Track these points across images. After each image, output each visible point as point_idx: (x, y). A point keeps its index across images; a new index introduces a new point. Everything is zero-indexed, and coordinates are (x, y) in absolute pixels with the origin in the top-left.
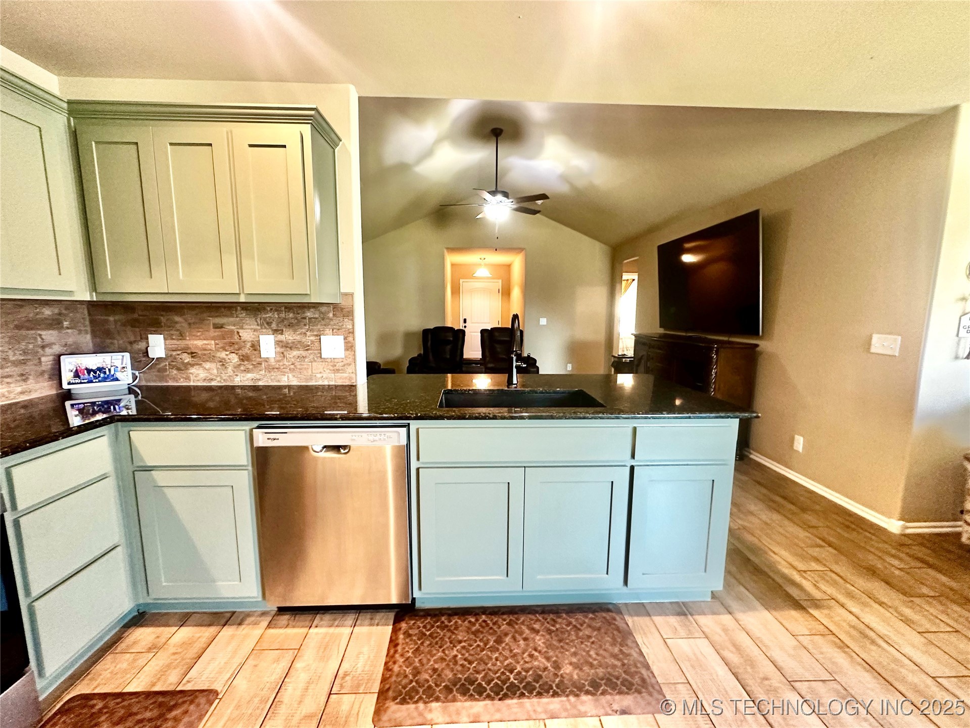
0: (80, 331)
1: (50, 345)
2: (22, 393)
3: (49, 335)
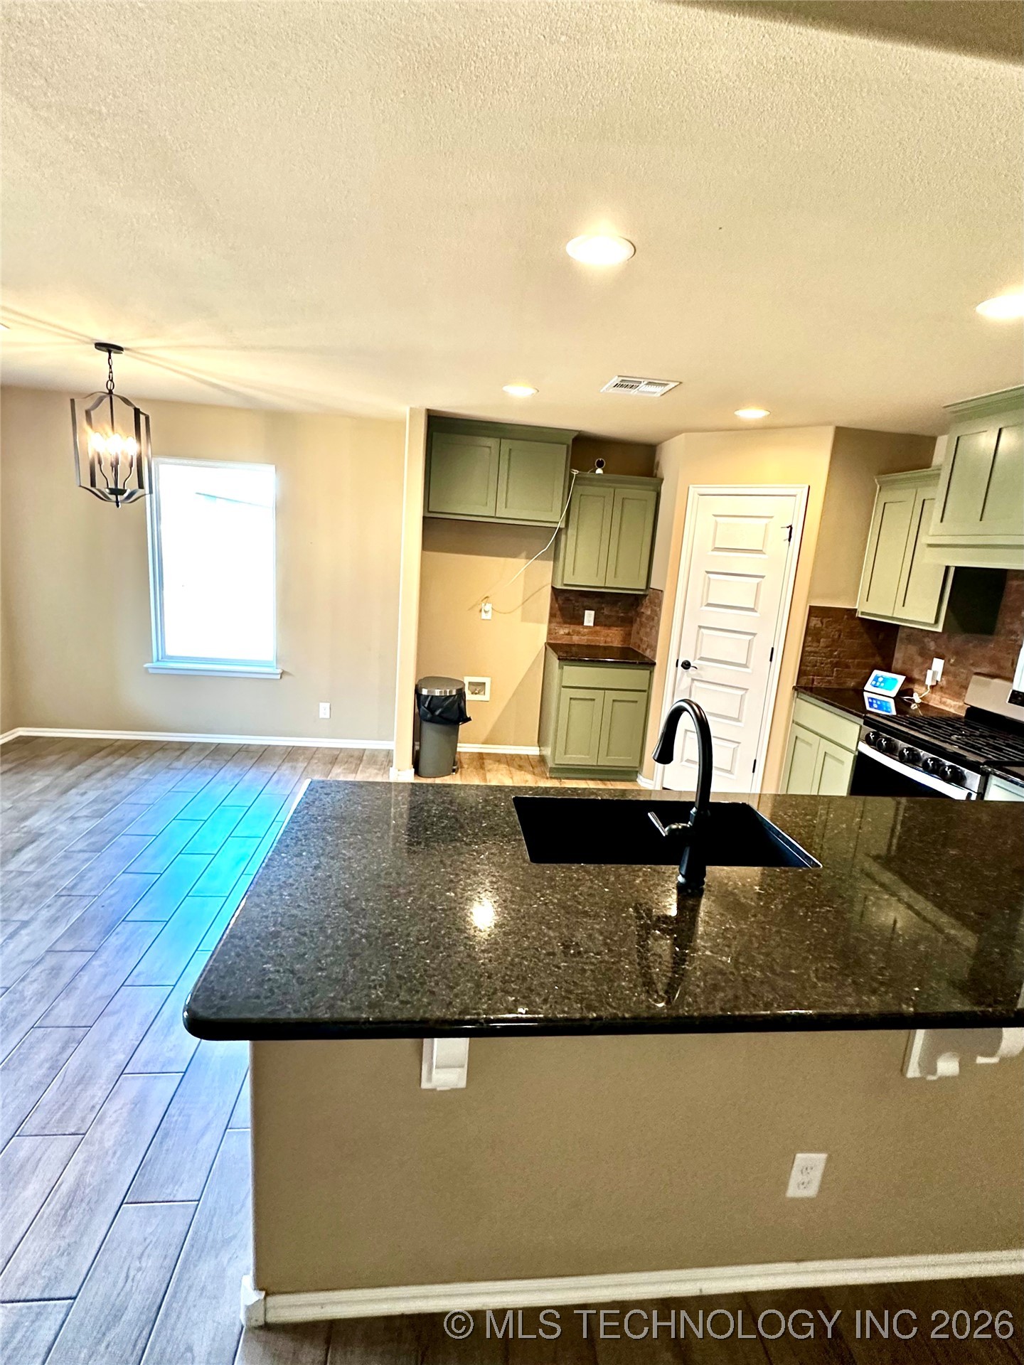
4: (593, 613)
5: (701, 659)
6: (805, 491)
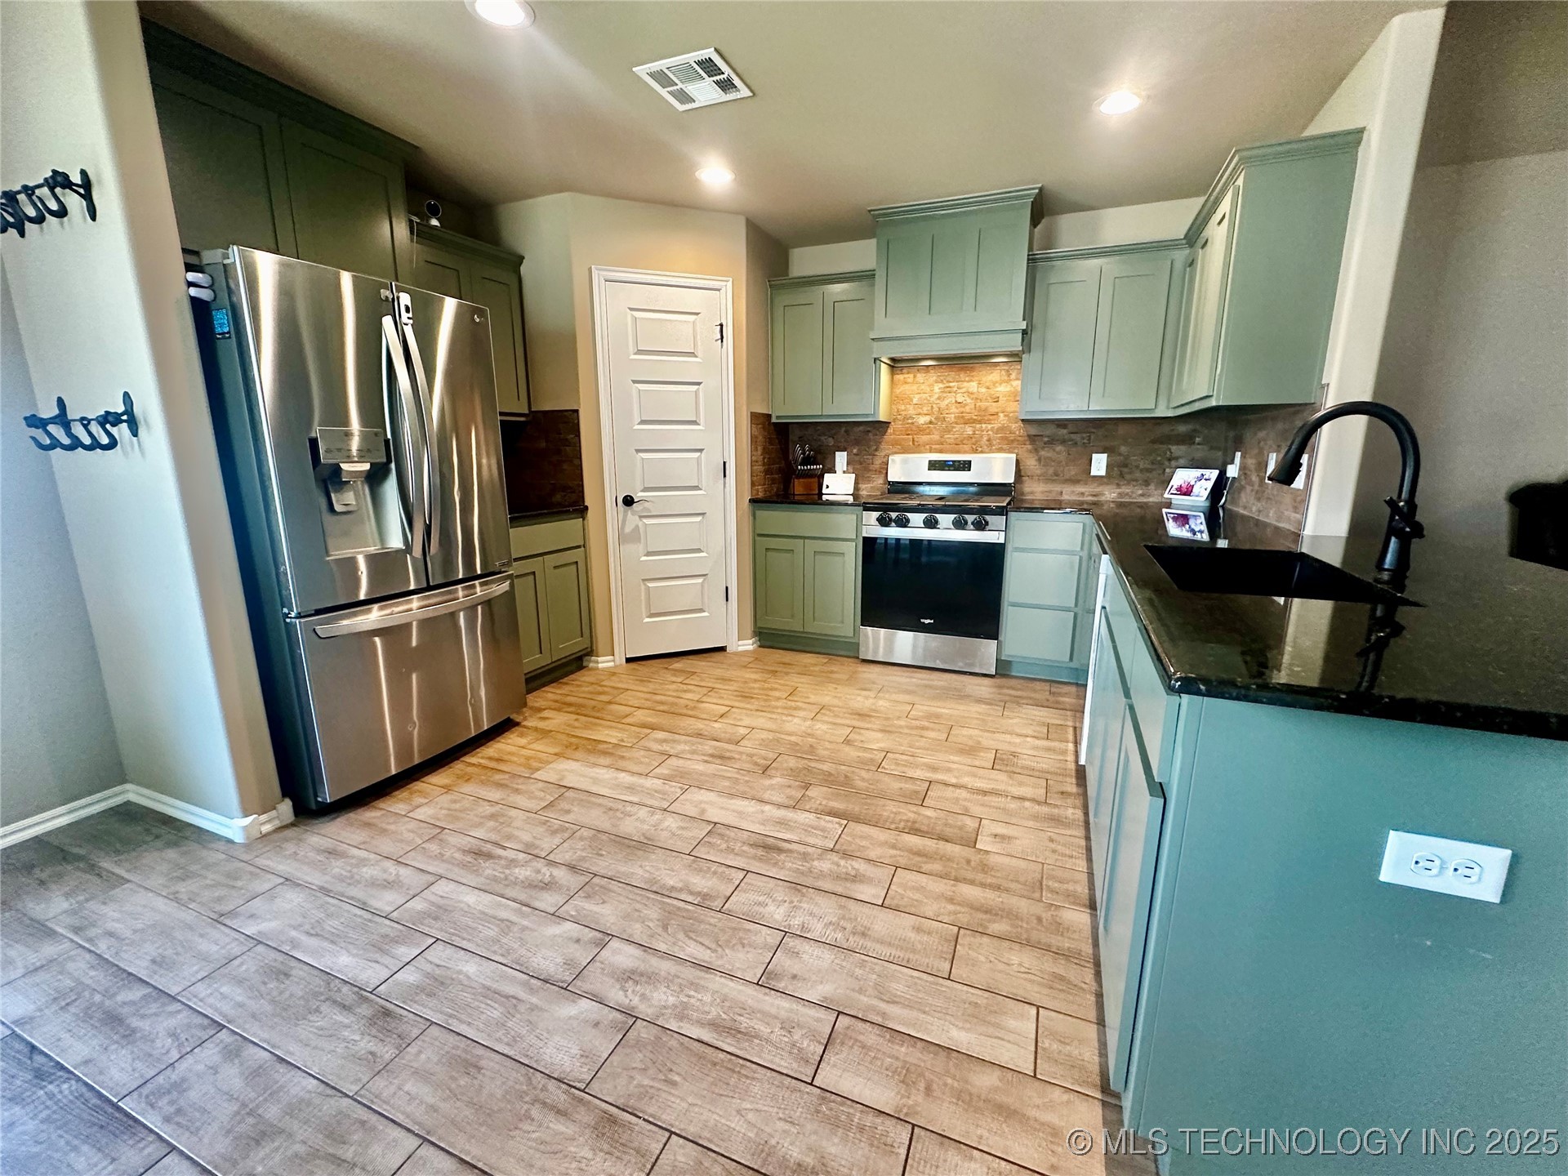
0: (1212, 448)
2: (1142, 495)
3: (1177, 450)
5: (646, 490)
6: (730, 284)
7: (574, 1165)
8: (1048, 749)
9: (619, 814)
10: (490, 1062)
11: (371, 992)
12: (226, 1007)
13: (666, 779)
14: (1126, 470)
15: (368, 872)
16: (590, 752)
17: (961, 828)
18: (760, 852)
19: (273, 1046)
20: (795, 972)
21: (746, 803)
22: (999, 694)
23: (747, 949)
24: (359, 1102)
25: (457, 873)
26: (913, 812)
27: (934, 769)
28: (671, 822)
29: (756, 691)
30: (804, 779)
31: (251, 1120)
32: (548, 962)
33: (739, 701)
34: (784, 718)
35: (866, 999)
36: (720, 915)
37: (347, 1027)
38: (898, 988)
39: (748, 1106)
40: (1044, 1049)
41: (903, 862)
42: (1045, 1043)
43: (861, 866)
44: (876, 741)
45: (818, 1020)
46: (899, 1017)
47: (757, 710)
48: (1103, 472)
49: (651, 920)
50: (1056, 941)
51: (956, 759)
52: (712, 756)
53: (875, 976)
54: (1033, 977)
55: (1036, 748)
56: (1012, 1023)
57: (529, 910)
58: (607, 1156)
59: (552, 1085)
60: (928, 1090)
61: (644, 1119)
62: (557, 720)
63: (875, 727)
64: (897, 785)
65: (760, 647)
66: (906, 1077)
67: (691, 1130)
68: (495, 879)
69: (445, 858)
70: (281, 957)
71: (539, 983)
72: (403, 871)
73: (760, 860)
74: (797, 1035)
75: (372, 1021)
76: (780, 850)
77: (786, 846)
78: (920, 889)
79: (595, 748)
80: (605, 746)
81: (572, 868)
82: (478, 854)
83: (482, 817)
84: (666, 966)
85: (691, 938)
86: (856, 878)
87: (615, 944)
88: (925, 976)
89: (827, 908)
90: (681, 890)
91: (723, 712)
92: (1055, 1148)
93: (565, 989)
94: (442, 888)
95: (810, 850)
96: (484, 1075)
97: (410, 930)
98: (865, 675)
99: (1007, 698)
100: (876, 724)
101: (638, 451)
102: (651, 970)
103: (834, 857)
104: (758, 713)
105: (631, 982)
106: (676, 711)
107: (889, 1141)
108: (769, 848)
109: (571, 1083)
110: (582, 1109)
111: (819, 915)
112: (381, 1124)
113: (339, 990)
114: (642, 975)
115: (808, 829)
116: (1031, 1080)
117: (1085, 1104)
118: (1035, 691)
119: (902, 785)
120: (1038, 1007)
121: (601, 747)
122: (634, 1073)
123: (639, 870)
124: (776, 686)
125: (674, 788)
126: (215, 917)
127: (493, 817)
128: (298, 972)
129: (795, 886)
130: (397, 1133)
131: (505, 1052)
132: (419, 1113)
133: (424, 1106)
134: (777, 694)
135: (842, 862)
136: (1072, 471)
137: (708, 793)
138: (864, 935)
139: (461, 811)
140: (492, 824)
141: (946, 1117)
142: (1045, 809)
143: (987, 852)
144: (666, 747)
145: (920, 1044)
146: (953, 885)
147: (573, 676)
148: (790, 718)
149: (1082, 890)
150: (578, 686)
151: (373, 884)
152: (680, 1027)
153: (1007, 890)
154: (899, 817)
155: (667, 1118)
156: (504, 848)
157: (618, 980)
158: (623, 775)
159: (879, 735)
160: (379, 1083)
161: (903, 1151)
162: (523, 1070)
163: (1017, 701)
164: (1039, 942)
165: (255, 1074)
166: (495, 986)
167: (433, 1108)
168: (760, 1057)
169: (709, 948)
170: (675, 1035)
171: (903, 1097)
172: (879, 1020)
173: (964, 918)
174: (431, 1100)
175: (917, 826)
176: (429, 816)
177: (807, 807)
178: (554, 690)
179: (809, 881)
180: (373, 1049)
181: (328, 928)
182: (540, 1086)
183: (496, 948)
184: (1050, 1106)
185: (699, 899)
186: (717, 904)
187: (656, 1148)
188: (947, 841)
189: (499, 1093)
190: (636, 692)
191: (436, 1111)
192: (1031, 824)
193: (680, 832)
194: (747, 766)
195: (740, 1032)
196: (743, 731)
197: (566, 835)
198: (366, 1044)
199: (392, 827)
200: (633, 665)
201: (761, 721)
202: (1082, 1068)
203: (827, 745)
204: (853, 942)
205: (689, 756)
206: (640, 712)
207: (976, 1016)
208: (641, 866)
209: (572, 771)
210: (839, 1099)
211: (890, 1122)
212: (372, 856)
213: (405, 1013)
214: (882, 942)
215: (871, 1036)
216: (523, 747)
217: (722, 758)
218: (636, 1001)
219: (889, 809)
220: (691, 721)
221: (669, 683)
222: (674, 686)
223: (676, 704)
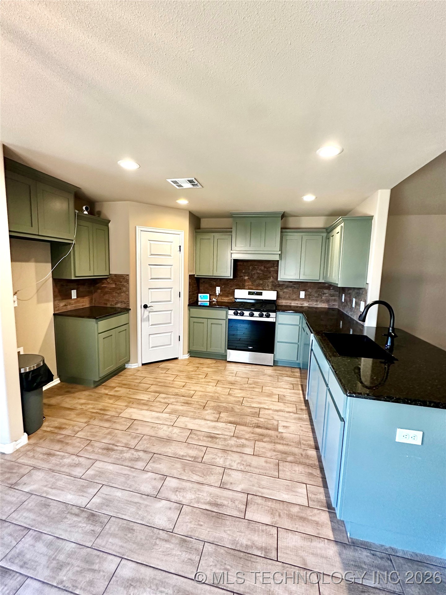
0: (335, 291)
1: (326, 294)
2: (315, 305)
3: (326, 291)
4: (75, 291)
5: (151, 302)
6: (183, 233)
7: (176, 558)
8: (294, 393)
9: (156, 429)
10: (136, 527)
11: (84, 508)
12: (29, 521)
13: (170, 413)
14: (310, 297)
15: (67, 461)
16: (139, 404)
17: (273, 424)
18: (210, 439)
19: (53, 533)
20: (231, 482)
21: (200, 421)
22: (275, 373)
23: (213, 475)
24: (94, 549)
25: (101, 458)
26: (257, 420)
27: (260, 403)
28: (176, 430)
29: (194, 376)
30: (218, 410)
31: (54, 562)
32: (146, 488)
33: (188, 380)
34: (206, 386)
35: (255, 488)
36: (201, 464)
37: (80, 522)
38: (263, 483)
39: (227, 529)
40: (310, 497)
41: (257, 438)
42: (310, 495)
43: (243, 441)
44: (239, 393)
45: (242, 497)
46: (267, 493)
47: (196, 383)
48: (304, 297)
49: (179, 468)
50: (307, 461)
51: (266, 399)
52: (184, 403)
53: (256, 480)
54: (303, 474)
55: (290, 393)
56: (300, 490)
57: (134, 469)
58: (186, 553)
59: (161, 532)
60: (280, 516)
61: (195, 539)
62: (122, 391)
63: (237, 388)
64: (249, 410)
65: (190, 357)
66: (272, 512)
67: (211, 540)
68: (118, 459)
69: (96, 452)
70: (44, 499)
71: (146, 496)
72: (80, 459)
73: (210, 442)
74: (237, 503)
75: (88, 518)
76: (216, 438)
77: (218, 436)
78: (264, 448)
79: (140, 403)
80: (144, 401)
81: (145, 451)
82: (108, 449)
83: (105, 434)
84: (188, 485)
85: (194, 474)
86: (243, 446)
87: (168, 479)
88: (271, 478)
89: (236, 457)
90: (186, 456)
91: (183, 385)
92: (318, 527)
93: (156, 497)
94: (98, 464)
95: (226, 437)
96: (136, 532)
97: (91, 482)
98: (230, 367)
99: (278, 375)
100: (238, 387)
101: (149, 289)
102: (183, 487)
103: (235, 439)
104: (196, 385)
105: (177, 492)
106: (166, 385)
107: (271, 533)
108: (212, 437)
109: (167, 530)
110: (174, 538)
111: (234, 460)
112: (105, 555)
113: (71, 509)
114: (181, 489)
115: (223, 429)
116: (307, 508)
117: (324, 513)
118: (287, 371)
119: (252, 410)
120: (306, 484)
121: (142, 402)
122: (187, 523)
123: (170, 450)
124: (200, 373)
125: (174, 417)
126: (10, 486)
127: (109, 433)
128: (53, 504)
129: (224, 451)
130: (111, 557)
131: (141, 523)
132: (117, 549)
133: (118, 546)
134: (200, 376)
135: (238, 440)
136: (294, 297)
137: (186, 418)
138: (250, 466)
139: (96, 433)
140: (109, 437)
141: (286, 523)
142: (297, 416)
143: (282, 433)
144: (166, 401)
145: (274, 501)
146: (274, 445)
147: (123, 372)
148: (208, 386)
149: (312, 443)
150: (126, 376)
151: (70, 465)
152: (198, 506)
153: (290, 445)
154: (252, 422)
155: (202, 537)
156: (116, 446)
157: (173, 492)
158: (154, 413)
159: (240, 391)
160: (99, 541)
161: (276, 536)
162: (150, 528)
163: (282, 375)
164: (303, 462)
165: (49, 545)
166: (130, 499)
167: (122, 547)
168: (227, 512)
169: (201, 477)
170: (198, 509)
171: (273, 518)
172: (260, 494)
173: (279, 457)
174: (120, 544)
175: (259, 425)
176: (84, 436)
177: (222, 421)
178: (116, 379)
179: (228, 448)
180: (93, 529)
181: (59, 485)
182: (157, 533)
183: (126, 485)
184: (315, 515)
185: (193, 459)
186: (200, 460)
187: (201, 547)
188: (269, 429)
189: (144, 538)
190: (148, 377)
191: (123, 547)
192: (294, 421)
193: (180, 434)
194: (198, 406)
195: (218, 505)
196: (193, 392)
197: (139, 439)
198: (89, 527)
199: (70, 441)
200: (144, 367)
201: (198, 388)
202: (322, 502)
203: (223, 396)
204: (248, 468)
205: (175, 404)
206: (152, 387)
207: (289, 489)
208: (170, 448)
209: (134, 412)
210: (254, 522)
211: (271, 527)
212: (66, 454)
213: (100, 514)
214: (256, 468)
215: (259, 500)
216: (112, 404)
217: (187, 403)
218: (181, 499)
219: (248, 419)
220: (173, 389)
221: (159, 373)
222: (162, 375)
223: (165, 382)
